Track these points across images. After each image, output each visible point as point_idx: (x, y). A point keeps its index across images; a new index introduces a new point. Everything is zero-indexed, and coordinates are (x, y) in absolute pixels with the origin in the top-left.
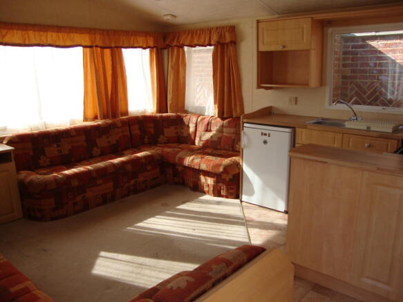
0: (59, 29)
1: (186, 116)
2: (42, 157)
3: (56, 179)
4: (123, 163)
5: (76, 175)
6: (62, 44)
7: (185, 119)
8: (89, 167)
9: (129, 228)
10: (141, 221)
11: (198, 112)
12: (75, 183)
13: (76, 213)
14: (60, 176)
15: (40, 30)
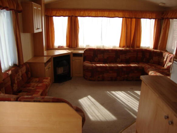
0: (110, 10)
1: (164, 53)
2: (96, 58)
3: (92, 67)
4: (122, 67)
5: (100, 67)
6: (110, 16)
7: (164, 54)
8: (107, 65)
9: (108, 92)
10: (115, 91)
11: (171, 52)
12: (99, 69)
13: (99, 81)
14: (94, 66)
15: (102, 11)
